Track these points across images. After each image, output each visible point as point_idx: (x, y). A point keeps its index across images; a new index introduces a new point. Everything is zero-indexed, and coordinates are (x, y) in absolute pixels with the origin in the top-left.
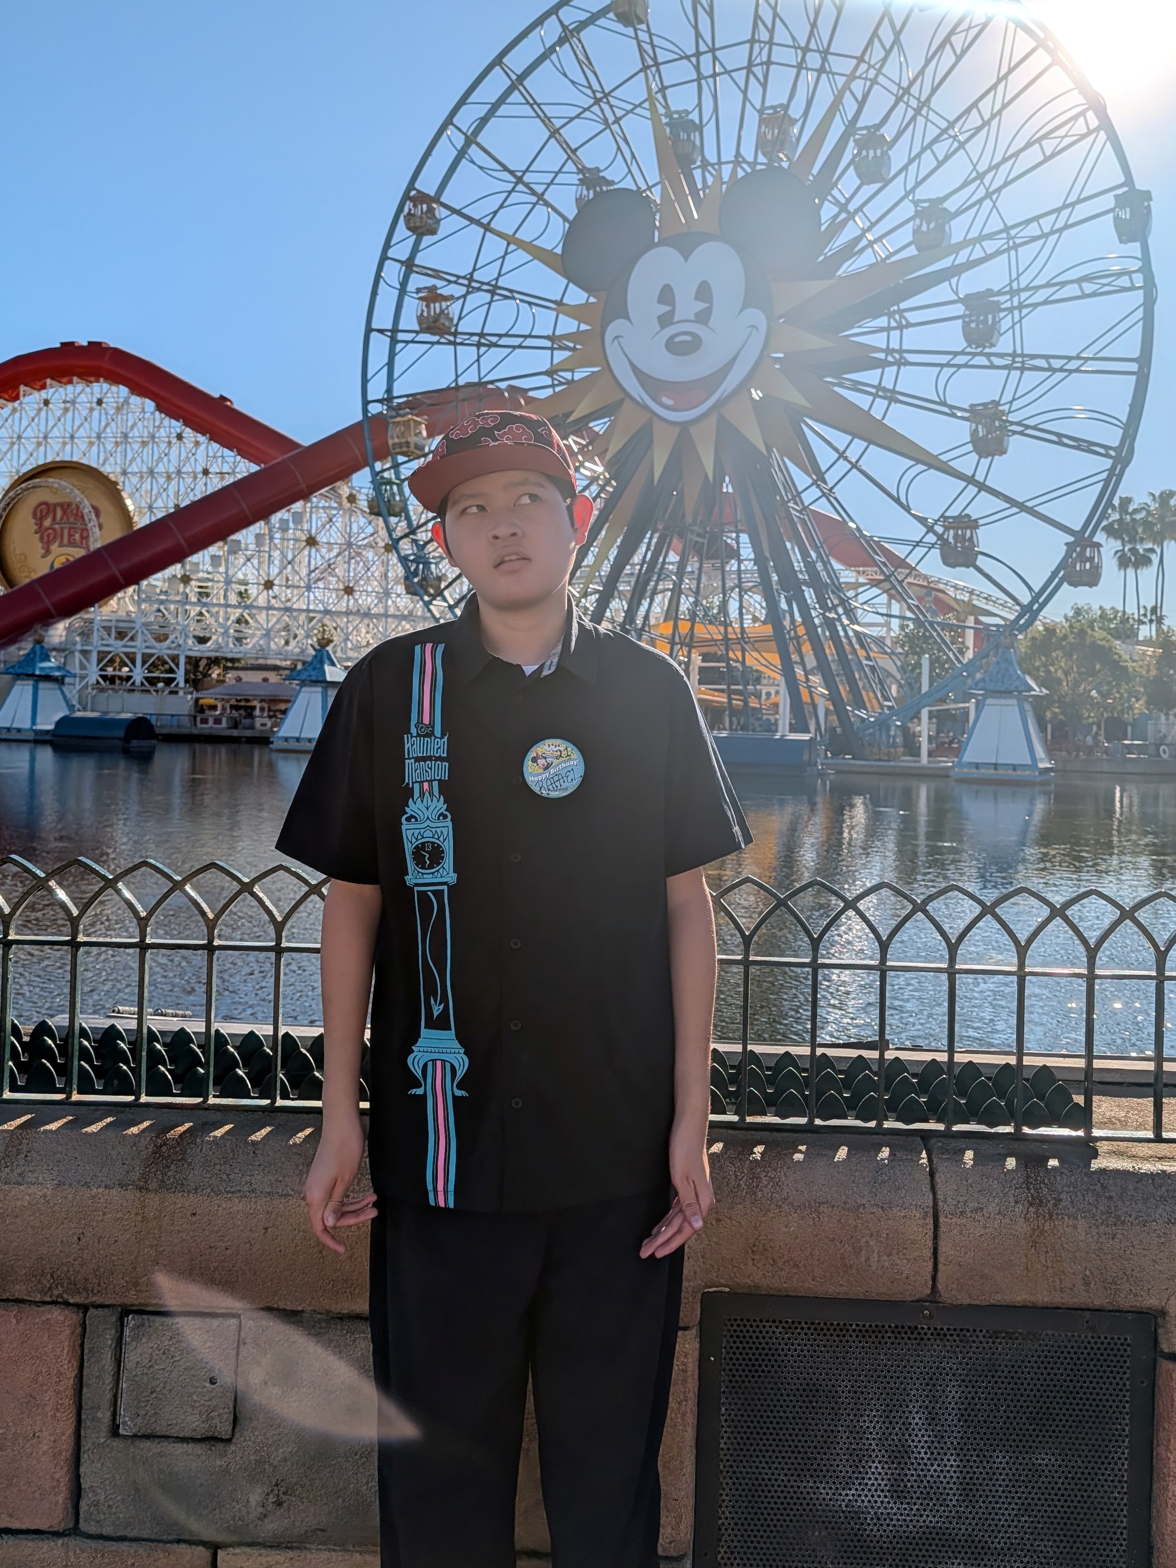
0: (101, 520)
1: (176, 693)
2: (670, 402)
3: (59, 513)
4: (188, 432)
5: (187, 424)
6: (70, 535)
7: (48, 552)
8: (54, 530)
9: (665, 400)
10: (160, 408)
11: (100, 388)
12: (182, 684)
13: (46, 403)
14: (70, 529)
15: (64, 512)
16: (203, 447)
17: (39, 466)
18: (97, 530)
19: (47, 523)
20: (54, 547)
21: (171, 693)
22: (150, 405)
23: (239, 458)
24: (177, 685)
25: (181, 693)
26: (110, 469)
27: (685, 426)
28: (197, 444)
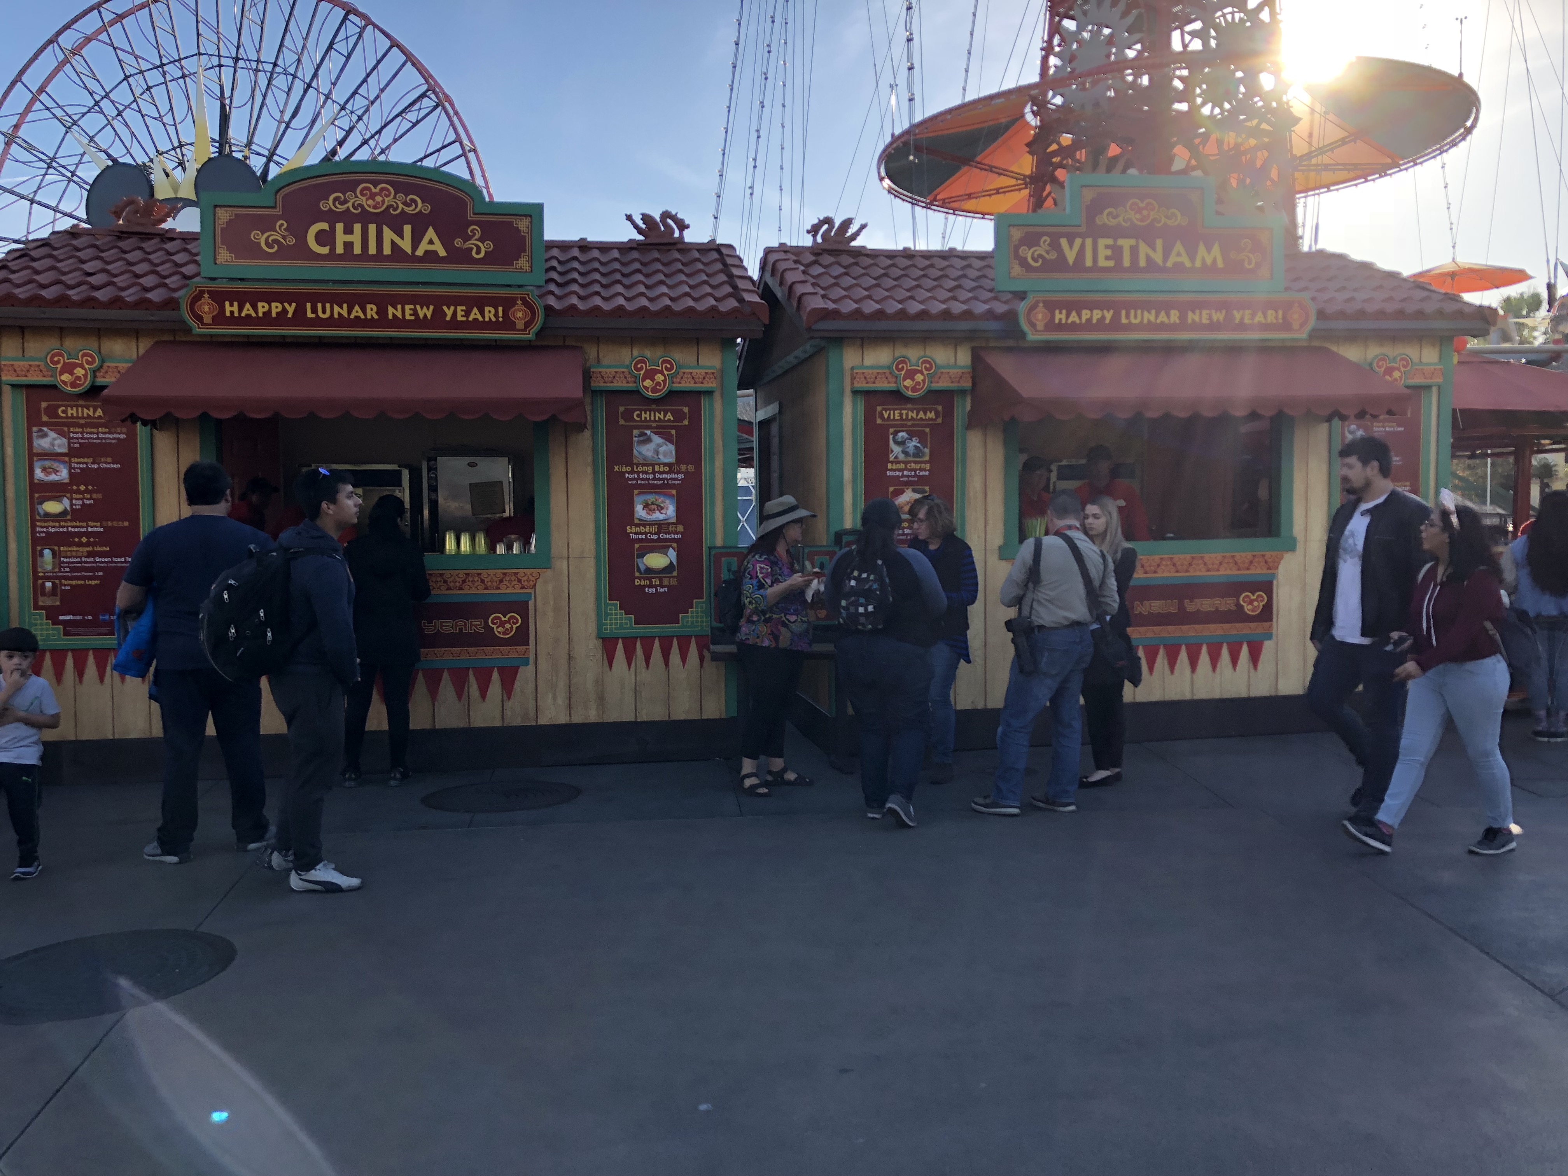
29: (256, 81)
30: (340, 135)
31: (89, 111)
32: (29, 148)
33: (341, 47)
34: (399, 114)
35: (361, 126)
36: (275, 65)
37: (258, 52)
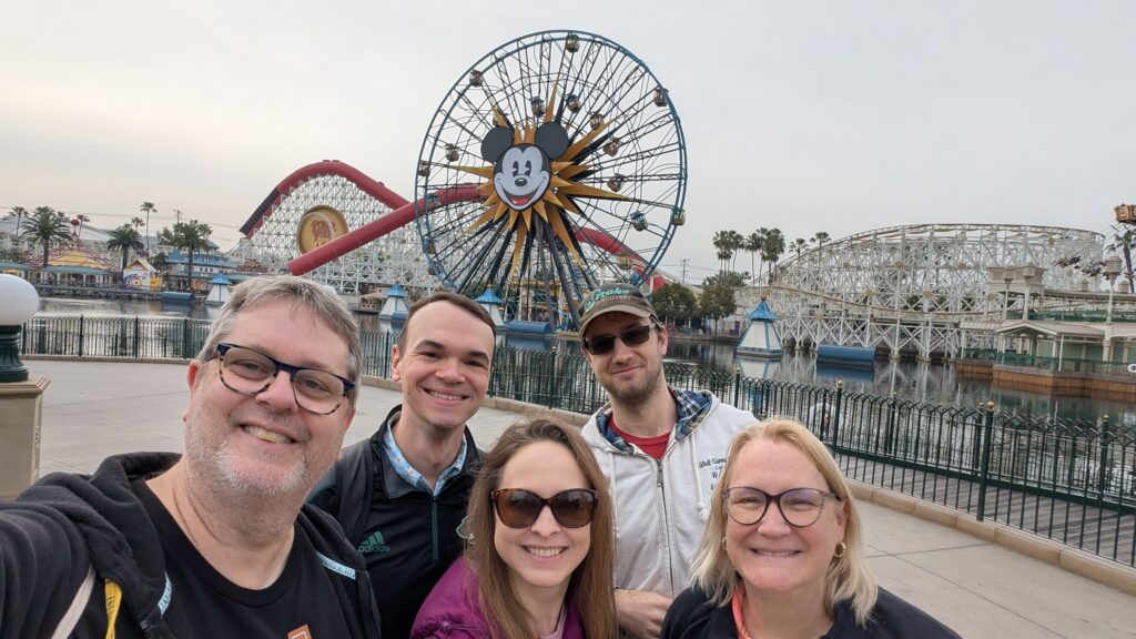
30: (617, 125)
32: (468, 102)
33: (630, 82)
36: (595, 85)
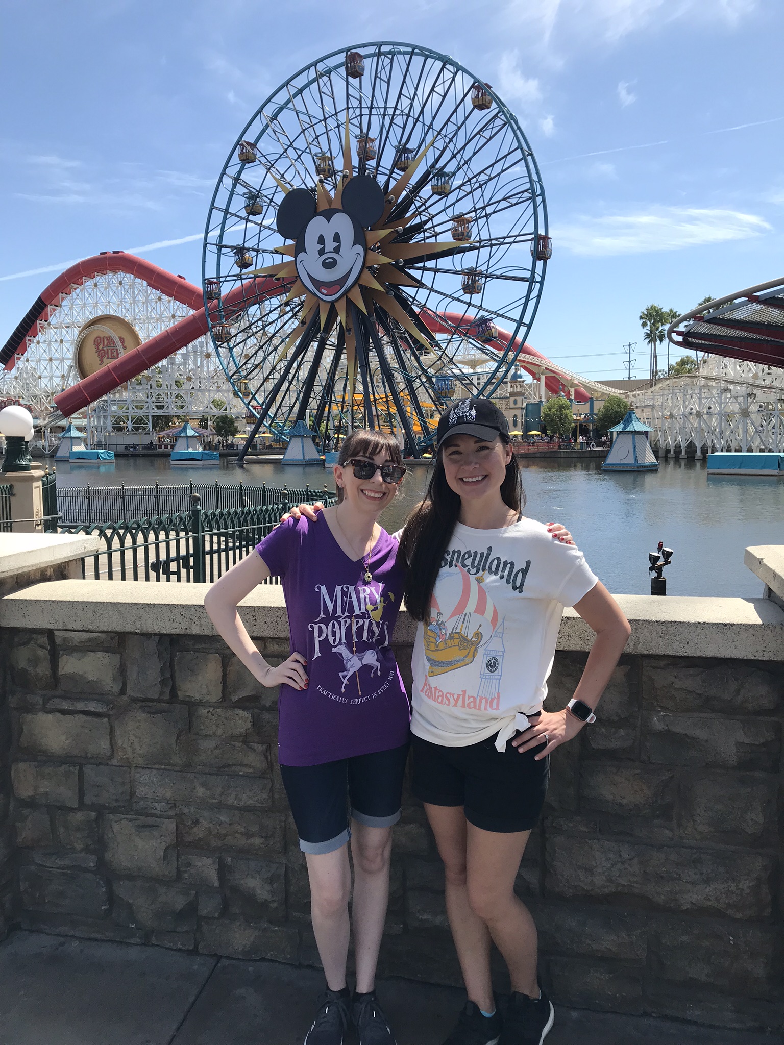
0: (125, 345)
1: (149, 434)
2: (325, 292)
3: (106, 342)
4: (164, 296)
5: (163, 292)
6: (112, 353)
7: (102, 361)
8: (104, 350)
9: (323, 291)
10: (149, 285)
11: (121, 275)
12: (151, 430)
13: (96, 285)
14: (111, 349)
15: (108, 340)
16: (172, 304)
17: (96, 318)
18: (122, 350)
19: (101, 347)
20: (105, 359)
21: (146, 434)
22: (145, 283)
23: (189, 308)
24: (149, 430)
25: (151, 434)
26: (128, 318)
27: (332, 304)
28: (169, 301)
29: (383, 123)
31: (280, 158)
34: (478, 133)
35: (451, 146)
37: (386, 102)
